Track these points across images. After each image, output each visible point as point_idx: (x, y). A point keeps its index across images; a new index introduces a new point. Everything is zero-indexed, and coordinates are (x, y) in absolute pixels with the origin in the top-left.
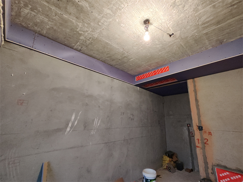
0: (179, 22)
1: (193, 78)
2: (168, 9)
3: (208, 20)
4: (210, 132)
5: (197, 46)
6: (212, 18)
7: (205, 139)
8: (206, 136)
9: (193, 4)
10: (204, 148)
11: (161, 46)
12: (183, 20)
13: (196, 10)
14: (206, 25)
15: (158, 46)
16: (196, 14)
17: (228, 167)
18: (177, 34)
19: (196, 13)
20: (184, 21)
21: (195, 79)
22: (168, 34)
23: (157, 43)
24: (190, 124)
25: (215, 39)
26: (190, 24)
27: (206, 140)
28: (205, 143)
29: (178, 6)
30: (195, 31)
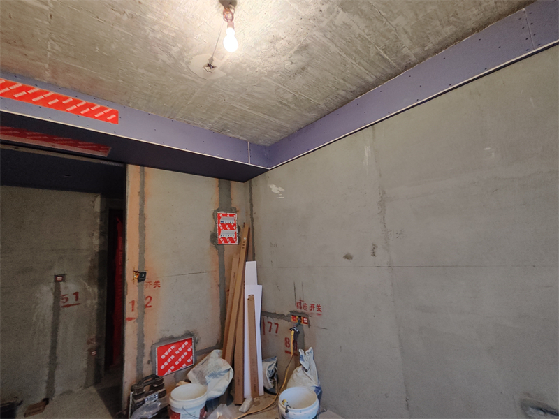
0: (245, 63)
1: (143, 165)
2: (268, 34)
3: (256, 95)
4: (158, 282)
5: (204, 113)
6: (260, 97)
7: (147, 297)
8: (148, 291)
9: (279, 64)
10: (141, 320)
11: (168, 62)
12: (249, 67)
13: (270, 73)
14: (248, 98)
15: (164, 57)
16: (263, 78)
17: (175, 335)
18: (218, 73)
19: (265, 76)
20: (248, 69)
21: (147, 169)
22: (212, 60)
23: (171, 50)
24: (63, 276)
25: (225, 121)
26: (244, 81)
27: (149, 299)
28: (146, 306)
29: (273, 47)
30: (233, 94)
